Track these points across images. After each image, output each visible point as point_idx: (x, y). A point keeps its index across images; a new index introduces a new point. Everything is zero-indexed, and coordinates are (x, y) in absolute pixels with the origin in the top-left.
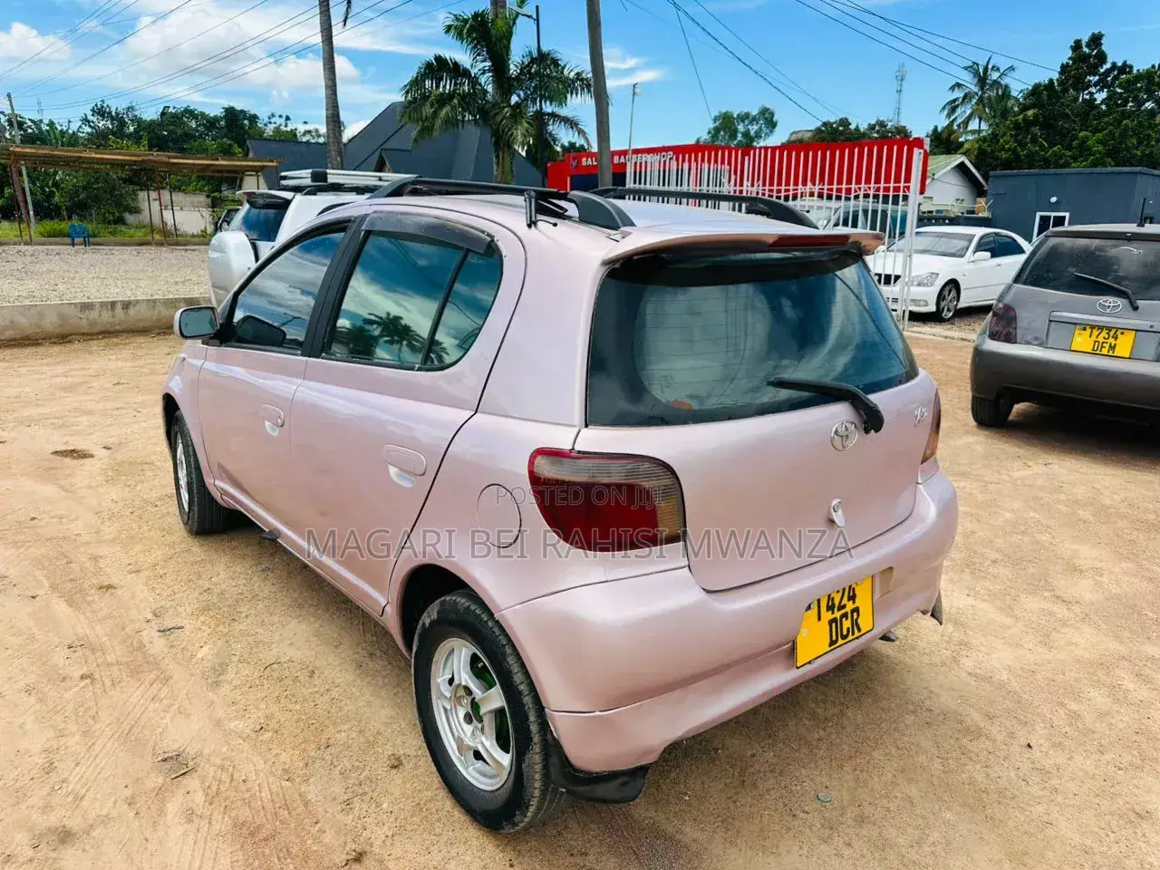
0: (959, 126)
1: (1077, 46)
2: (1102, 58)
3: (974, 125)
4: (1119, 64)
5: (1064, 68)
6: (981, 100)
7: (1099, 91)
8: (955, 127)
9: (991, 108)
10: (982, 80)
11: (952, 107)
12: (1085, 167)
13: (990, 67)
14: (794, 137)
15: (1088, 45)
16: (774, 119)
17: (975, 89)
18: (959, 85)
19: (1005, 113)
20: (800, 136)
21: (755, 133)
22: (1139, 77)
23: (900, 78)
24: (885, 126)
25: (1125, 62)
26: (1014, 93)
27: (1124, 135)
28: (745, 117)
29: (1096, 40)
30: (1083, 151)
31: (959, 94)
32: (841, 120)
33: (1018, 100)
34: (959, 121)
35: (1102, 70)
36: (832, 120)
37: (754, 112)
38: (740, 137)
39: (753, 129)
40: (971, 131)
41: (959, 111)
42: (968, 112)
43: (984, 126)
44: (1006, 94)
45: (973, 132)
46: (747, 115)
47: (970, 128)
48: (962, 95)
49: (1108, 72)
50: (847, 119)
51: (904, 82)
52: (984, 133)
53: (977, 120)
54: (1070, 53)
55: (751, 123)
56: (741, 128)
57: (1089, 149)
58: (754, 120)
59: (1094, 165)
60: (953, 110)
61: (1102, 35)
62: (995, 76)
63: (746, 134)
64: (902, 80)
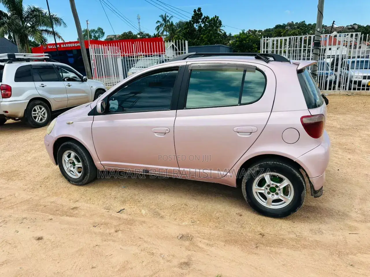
0: (161, 33)
1: (195, 11)
2: (201, 14)
3: (165, 33)
4: (206, 16)
5: (193, 17)
6: (165, 26)
7: (202, 24)
8: (160, 34)
9: (169, 28)
10: (164, 20)
11: (158, 28)
12: (204, 45)
13: (166, 16)
14: (108, 37)
15: (198, 11)
16: (103, 31)
17: (163, 22)
18: (158, 21)
19: (173, 30)
20: (110, 37)
21: (98, 36)
22: (211, 20)
23: (138, 19)
24: (143, 34)
25: (207, 16)
26: (174, 24)
27: (211, 36)
28: (93, 31)
29: (199, 9)
30: (202, 41)
31: (159, 24)
32: (129, 32)
33: (175, 26)
34: (161, 32)
35: (202, 18)
36: (126, 32)
37: (96, 29)
38: (93, 37)
39: (97, 35)
40: (164, 35)
41: (160, 29)
42: (163, 29)
43: (168, 34)
44: (172, 24)
45: (165, 35)
46: (94, 30)
47: (164, 34)
48: (160, 24)
49: (203, 19)
50: (131, 32)
51: (140, 20)
52: (168, 36)
53: (165, 32)
54: (193, 13)
55: (96, 33)
56: (93, 34)
57: (203, 40)
58: (96, 32)
59: (206, 44)
60: (158, 29)
61: (201, 8)
62: (168, 19)
63: (95, 36)
64: (139, 19)
